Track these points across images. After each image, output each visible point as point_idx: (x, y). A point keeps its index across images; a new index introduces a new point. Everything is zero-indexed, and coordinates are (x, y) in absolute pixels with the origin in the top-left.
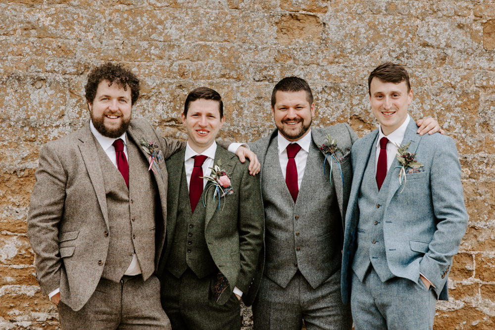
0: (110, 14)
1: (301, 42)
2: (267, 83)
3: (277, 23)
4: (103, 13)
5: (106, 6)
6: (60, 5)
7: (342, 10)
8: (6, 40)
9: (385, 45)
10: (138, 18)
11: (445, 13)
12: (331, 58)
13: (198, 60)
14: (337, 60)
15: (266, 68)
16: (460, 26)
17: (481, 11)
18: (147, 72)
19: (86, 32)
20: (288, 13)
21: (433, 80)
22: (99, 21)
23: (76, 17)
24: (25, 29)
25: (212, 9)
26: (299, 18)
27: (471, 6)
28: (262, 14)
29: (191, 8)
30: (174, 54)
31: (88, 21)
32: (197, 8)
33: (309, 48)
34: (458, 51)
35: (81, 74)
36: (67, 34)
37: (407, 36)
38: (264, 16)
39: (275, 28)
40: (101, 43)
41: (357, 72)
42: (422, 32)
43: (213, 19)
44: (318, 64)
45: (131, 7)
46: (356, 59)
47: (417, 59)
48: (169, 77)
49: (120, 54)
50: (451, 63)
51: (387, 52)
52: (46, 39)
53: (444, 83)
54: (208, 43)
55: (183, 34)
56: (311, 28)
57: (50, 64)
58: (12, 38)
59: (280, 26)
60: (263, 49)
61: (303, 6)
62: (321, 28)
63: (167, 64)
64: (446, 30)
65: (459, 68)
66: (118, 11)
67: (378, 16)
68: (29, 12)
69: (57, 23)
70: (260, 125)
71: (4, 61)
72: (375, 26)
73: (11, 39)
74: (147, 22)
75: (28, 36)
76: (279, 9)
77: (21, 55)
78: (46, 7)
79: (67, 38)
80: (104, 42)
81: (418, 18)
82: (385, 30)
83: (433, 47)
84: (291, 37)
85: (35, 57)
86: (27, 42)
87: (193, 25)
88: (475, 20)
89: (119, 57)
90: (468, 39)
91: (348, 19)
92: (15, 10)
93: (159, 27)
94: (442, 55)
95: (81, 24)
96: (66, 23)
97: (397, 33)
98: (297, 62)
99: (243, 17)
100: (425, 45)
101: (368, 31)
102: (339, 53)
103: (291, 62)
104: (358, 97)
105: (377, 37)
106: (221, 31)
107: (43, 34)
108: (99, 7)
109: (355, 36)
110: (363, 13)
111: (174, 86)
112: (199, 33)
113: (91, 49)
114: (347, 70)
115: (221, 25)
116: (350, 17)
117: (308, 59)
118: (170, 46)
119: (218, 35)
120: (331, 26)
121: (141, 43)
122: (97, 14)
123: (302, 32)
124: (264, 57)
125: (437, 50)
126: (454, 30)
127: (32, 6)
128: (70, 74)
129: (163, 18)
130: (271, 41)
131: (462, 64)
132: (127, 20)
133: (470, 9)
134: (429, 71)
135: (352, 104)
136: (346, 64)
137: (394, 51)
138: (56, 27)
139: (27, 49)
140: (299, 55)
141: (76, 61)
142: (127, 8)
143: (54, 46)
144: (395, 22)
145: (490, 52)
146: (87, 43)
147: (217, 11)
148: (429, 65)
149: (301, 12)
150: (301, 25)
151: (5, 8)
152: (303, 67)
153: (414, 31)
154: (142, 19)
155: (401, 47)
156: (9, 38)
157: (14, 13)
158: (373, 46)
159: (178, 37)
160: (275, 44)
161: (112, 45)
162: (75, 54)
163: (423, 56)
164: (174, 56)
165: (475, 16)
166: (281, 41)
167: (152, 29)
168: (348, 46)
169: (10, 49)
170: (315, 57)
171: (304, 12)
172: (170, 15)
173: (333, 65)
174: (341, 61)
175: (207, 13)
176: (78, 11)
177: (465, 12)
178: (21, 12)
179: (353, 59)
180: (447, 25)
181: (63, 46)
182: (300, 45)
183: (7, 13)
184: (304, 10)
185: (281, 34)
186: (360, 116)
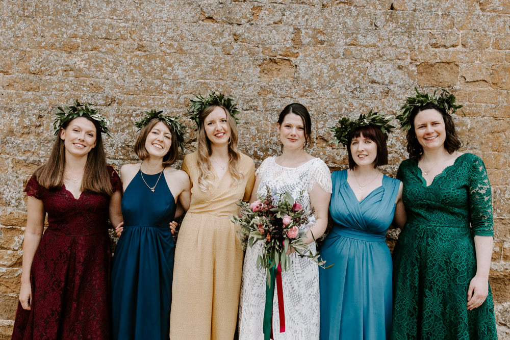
0: (131, 59)
1: (279, 80)
2: (253, 111)
3: (260, 65)
4: (125, 58)
5: (128, 52)
6: (92, 52)
7: (310, 55)
8: (50, 79)
9: (342, 82)
10: (153, 62)
11: (389, 57)
12: (301, 93)
14: (306, 94)
15: (251, 100)
16: (400, 68)
17: (416, 55)
18: (160, 104)
19: (112, 73)
20: (268, 57)
22: (122, 64)
23: (104, 61)
24: (65, 71)
25: (210, 55)
26: (277, 62)
27: (408, 52)
28: (248, 58)
29: (193, 54)
30: (181, 89)
31: (114, 64)
32: (198, 53)
33: (285, 85)
34: (398, 86)
35: (109, 105)
36: (98, 74)
37: (359, 75)
38: (250, 60)
39: (259, 69)
40: (124, 81)
41: (321, 103)
42: (371, 72)
43: (210, 62)
44: (292, 97)
45: (147, 53)
46: (320, 93)
47: (367, 93)
48: (177, 108)
49: (139, 90)
50: (393, 96)
51: (344, 88)
52: (82, 78)
53: (388, 111)
54: (207, 81)
55: (188, 74)
56: (286, 69)
57: (85, 98)
58: (55, 77)
59: (262, 67)
60: (249, 85)
61: (280, 52)
62: (294, 69)
63: (176, 97)
64: (389, 70)
65: (399, 99)
66: (137, 56)
67: (337, 60)
68: (68, 57)
69: (90, 66)
70: (247, 144)
71: (49, 95)
72: (335, 67)
73: (54, 79)
74: (160, 65)
75: (67, 76)
76: (261, 55)
77: (62, 91)
78: (81, 53)
79: (97, 78)
80: (127, 80)
81: (368, 61)
82: (342, 70)
83: (379, 83)
84: (271, 76)
85: (74, 92)
86: (66, 80)
87: (195, 67)
88: (411, 63)
89: (138, 92)
90: (406, 77)
91: (314, 62)
92: (57, 56)
93: (169, 68)
94: (386, 89)
95: (109, 67)
96: (97, 66)
97: (352, 73)
98: (275, 95)
99: (234, 60)
100: (373, 82)
101: (329, 71)
102: (307, 88)
103: (271, 95)
104: (322, 122)
105: (337, 76)
106: (217, 72)
107: (79, 73)
108: (122, 53)
110: (326, 57)
111: (181, 114)
112: (200, 74)
113: (116, 86)
114: (313, 102)
115: (217, 67)
116: (316, 61)
117: (284, 93)
118: (177, 83)
119: (214, 75)
120: (301, 68)
121: (155, 81)
122: (120, 59)
123: (279, 72)
124: (250, 92)
125: (382, 86)
126: (395, 70)
127: (70, 52)
128: (100, 105)
129: (171, 62)
130: (255, 79)
131: (401, 96)
132: (144, 63)
133: (407, 54)
134: (376, 102)
135: (317, 127)
136: (312, 97)
137: (349, 87)
138: (89, 69)
139: (67, 86)
140: (277, 90)
141: (105, 95)
142: (143, 54)
143: (88, 83)
144: (350, 65)
145: (423, 88)
146: (113, 81)
147: (214, 56)
148: (376, 97)
149: (278, 57)
150: (279, 67)
151: (49, 54)
152: (280, 99)
153: (364, 71)
154: (155, 63)
155: (354, 83)
156: (52, 78)
157: (56, 58)
158: (333, 83)
159: (183, 76)
160: (259, 82)
161: (133, 83)
162: (104, 90)
163: (372, 90)
164: (180, 91)
165: (412, 59)
166: (263, 79)
167: (164, 70)
168: (315, 82)
169: (54, 86)
170: (289, 91)
171: (280, 57)
172: (177, 59)
173: (303, 98)
174: (309, 94)
175: (206, 58)
176: (106, 56)
177: (404, 56)
178: (62, 57)
179: (318, 93)
180: (390, 67)
181: (94, 84)
182: (278, 82)
183: (51, 58)
184: (281, 55)
185: (263, 74)
186: (324, 137)
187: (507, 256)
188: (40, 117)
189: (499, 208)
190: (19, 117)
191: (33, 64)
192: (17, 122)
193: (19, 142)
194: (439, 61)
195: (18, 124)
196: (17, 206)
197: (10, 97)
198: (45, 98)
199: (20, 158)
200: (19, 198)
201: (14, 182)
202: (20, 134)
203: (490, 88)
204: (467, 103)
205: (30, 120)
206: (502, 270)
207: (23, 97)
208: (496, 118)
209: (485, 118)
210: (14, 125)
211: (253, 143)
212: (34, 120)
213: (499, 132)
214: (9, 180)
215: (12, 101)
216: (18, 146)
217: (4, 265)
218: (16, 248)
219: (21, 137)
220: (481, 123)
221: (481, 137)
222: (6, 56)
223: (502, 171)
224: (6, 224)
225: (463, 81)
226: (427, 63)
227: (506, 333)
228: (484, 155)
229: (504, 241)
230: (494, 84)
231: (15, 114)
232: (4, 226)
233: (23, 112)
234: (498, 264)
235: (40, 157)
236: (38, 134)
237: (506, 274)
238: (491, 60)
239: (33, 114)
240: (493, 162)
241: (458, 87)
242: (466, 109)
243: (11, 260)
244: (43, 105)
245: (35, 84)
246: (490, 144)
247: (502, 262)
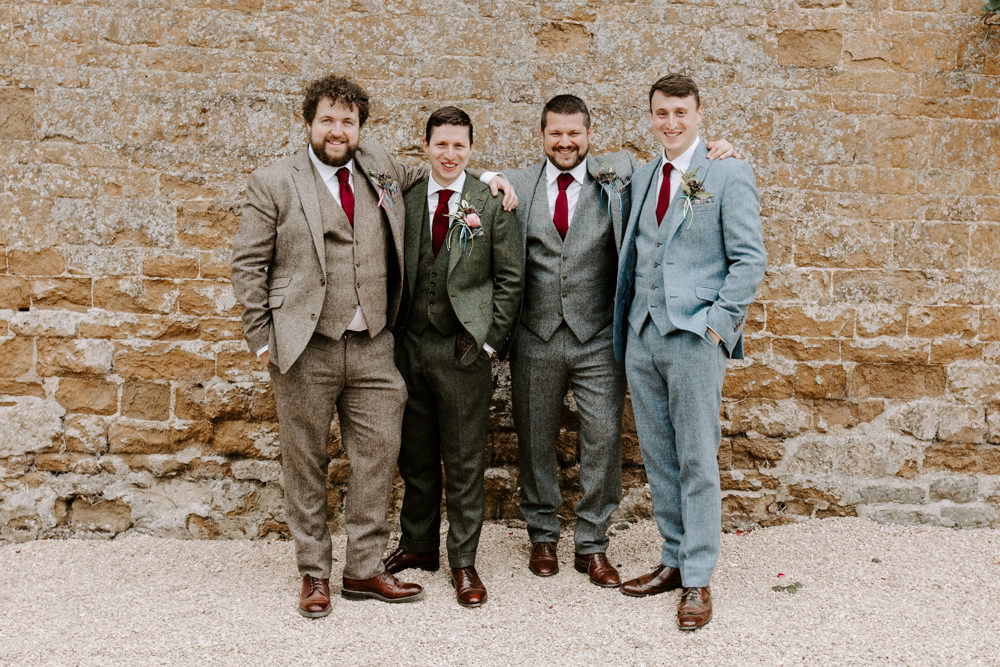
0: (341, 23)
1: (565, 56)
2: (525, 104)
3: (536, 34)
4: (332, 22)
5: (336, 13)
6: (281, 12)
7: (613, 18)
8: (219, 53)
9: (663, 60)
10: (374, 28)
11: (734, 21)
12: (600, 76)
13: (445, 77)
14: (606, 77)
15: (524, 86)
16: (751, 38)
17: (776, 19)
18: (384, 92)
19: (313, 44)
20: (549, 21)
21: (720, 101)
22: (328, 31)
23: (300, 26)
25: (461, 17)
26: (563, 28)
27: (764, 14)
28: (519, 23)
29: (436, 15)
30: (416, 70)
31: (315, 31)
32: (443, 15)
33: (575, 64)
34: (748, 67)
36: (291, 46)
37: (689, 49)
38: (522, 26)
39: (535, 40)
40: (331, 57)
41: (631, 92)
42: (707, 44)
43: (461, 28)
44: (585, 83)
45: (366, 14)
46: (629, 76)
47: (701, 77)
48: (410, 98)
49: (352, 70)
50: (740, 81)
52: (266, 52)
53: (732, 105)
54: (456, 58)
55: (427, 46)
56: (577, 39)
57: (271, 82)
58: (225, 51)
59: (541, 37)
60: (520, 64)
61: (567, 14)
62: (589, 39)
63: (408, 82)
64: (734, 42)
65: (749, 86)
66: (350, 19)
67: (655, 26)
68: (245, 21)
69: (278, 33)
70: (517, 154)
71: (216, 78)
72: (652, 37)
73: (225, 53)
74: (385, 33)
75: (245, 48)
76: (539, 17)
77: (236, 71)
78: (265, 14)
79: (290, 52)
80: (334, 55)
81: (702, 28)
82: (663, 42)
83: (719, 62)
84: (553, 50)
85: (254, 74)
86: (243, 56)
87: (439, 35)
88: (769, 31)
90: (761, 53)
91: (620, 29)
92: (229, 18)
93: (398, 37)
94: (730, 71)
95: (307, 35)
96: (289, 34)
97: (677, 45)
98: (560, 80)
99: (497, 26)
100: (711, 60)
101: (643, 43)
102: (609, 69)
103: (553, 79)
104: (631, 121)
105: (655, 50)
106: (471, 43)
107: (262, 45)
108: (328, 14)
109: (629, 50)
110: (638, 22)
111: (417, 108)
112: (446, 46)
113: (319, 64)
114: (618, 90)
115: (471, 36)
118: (411, 60)
119: (467, 48)
120: (600, 37)
121: (377, 57)
122: (325, 23)
123: (566, 44)
124: (522, 74)
125: (724, 66)
126: (744, 42)
127: (249, 13)
129: (403, 28)
130: (530, 55)
131: (753, 82)
132: (361, 30)
133: (763, 18)
134: (715, 90)
135: (624, 129)
136: (617, 81)
137: (673, 67)
138: (277, 38)
139: (244, 65)
140: (562, 72)
141: (301, 78)
142: (360, 15)
143: (276, 60)
144: (674, 33)
145: (786, 68)
146: (314, 57)
147: (466, 20)
148: (715, 83)
149: (564, 20)
150: (566, 36)
151: (217, 16)
152: (568, 86)
153: (696, 43)
154: (378, 29)
155: (682, 61)
156: (222, 51)
157: (228, 22)
158: (649, 61)
159: (420, 50)
160: (535, 59)
161: (344, 60)
162: (300, 71)
163: (707, 72)
164: (416, 73)
165: (770, 25)
166: (542, 54)
167: (391, 40)
168: (620, 60)
169: (223, 65)
170: (581, 74)
171: (568, 21)
172: (411, 24)
173: (603, 84)
174: (612, 78)
175: (455, 22)
176: (303, 19)
177: (758, 21)
178: (236, 20)
179: (625, 76)
180: (736, 37)
181: (286, 61)
182: (564, 59)
183: (220, 21)
184: (569, 18)
185: (542, 47)
186: (635, 143)
187: (915, 328)
188: (204, 111)
189: (902, 254)
190: (171, 110)
191: (192, 31)
192: (168, 119)
193: (171, 149)
194: (812, 28)
195: (170, 123)
196: (168, 247)
197: (158, 81)
198: (211, 83)
199: (173, 174)
200: (171, 235)
201: (164, 209)
202: (172, 137)
203: (890, 70)
204: (855, 93)
205: (188, 115)
206: (906, 349)
207: (178, 81)
208: (898, 117)
209: (883, 116)
210: (165, 124)
211: (526, 152)
212: (195, 115)
213: (902, 138)
214: (156, 207)
215: (160, 86)
216: (170, 155)
217: (148, 337)
218: (166, 311)
219: (173, 141)
220: (875, 124)
221: (875, 145)
222: (151, 19)
223: (906, 197)
224: (151, 273)
225: (848, 59)
226: (794, 31)
227: (912, 446)
228: (879, 173)
229: (910, 305)
230: (895, 64)
231: (165, 107)
232: (148, 278)
233: (178, 104)
234: (900, 340)
235: (203, 173)
236: (201, 138)
237: (913, 356)
238: (891, 27)
239: (194, 107)
240: (894, 183)
241: (840, 69)
242: (852, 102)
243: (158, 328)
244: (208, 93)
245: (196, 60)
246: (889, 156)
247: (907, 338)
